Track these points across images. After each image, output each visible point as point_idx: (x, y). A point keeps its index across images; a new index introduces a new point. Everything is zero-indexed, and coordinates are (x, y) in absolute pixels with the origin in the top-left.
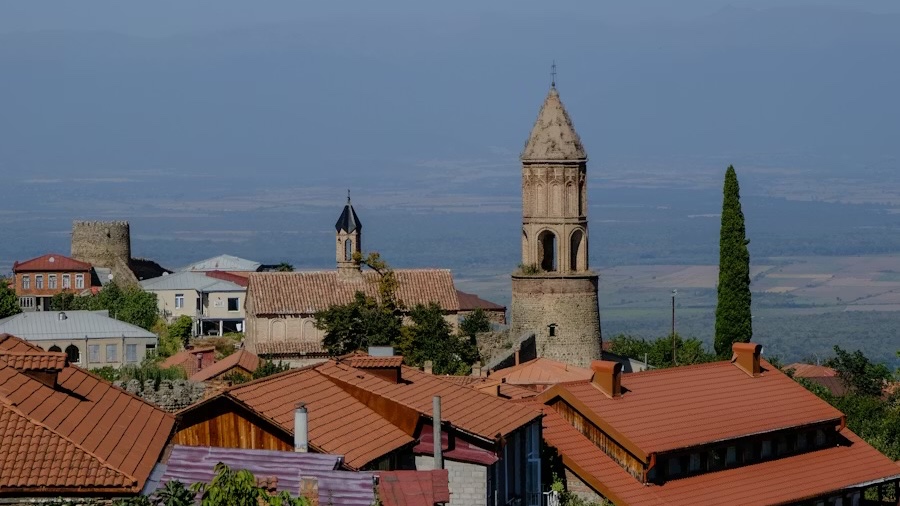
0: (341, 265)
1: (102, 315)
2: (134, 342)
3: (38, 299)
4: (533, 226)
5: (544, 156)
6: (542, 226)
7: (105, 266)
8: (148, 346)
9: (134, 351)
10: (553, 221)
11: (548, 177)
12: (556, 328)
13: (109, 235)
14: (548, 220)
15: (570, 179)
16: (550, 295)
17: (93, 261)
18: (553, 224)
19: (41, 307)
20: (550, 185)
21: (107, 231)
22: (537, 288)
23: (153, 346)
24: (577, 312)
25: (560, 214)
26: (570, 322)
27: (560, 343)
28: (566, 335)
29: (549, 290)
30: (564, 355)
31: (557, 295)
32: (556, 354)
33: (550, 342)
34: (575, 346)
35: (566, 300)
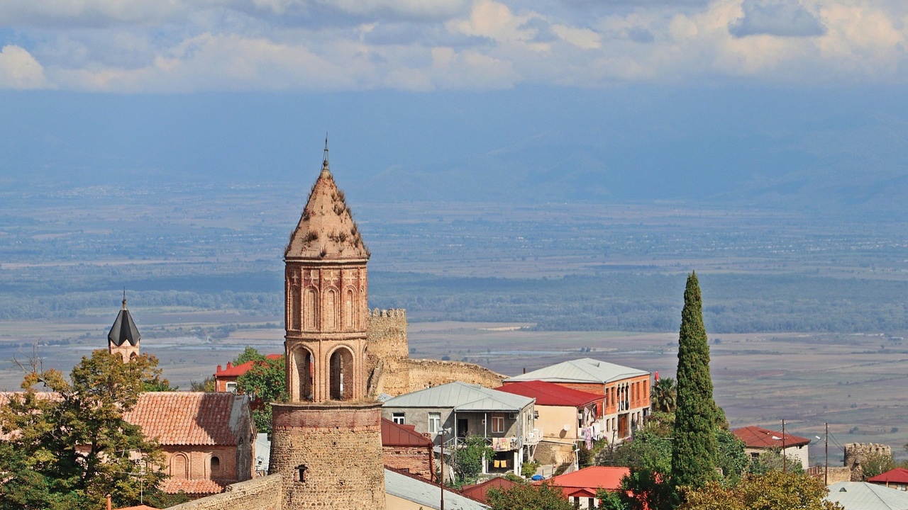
5: (299, 255)
6: (297, 342)
10: (309, 336)
11: (304, 282)
12: (305, 471)
14: (304, 336)
16: (300, 429)
18: (308, 340)
20: (306, 290)
26: (323, 464)
27: (309, 490)
28: (316, 479)
29: (298, 423)
30: (313, 505)
31: (308, 430)
32: (303, 504)
33: (297, 488)
34: (328, 495)
35: (319, 436)
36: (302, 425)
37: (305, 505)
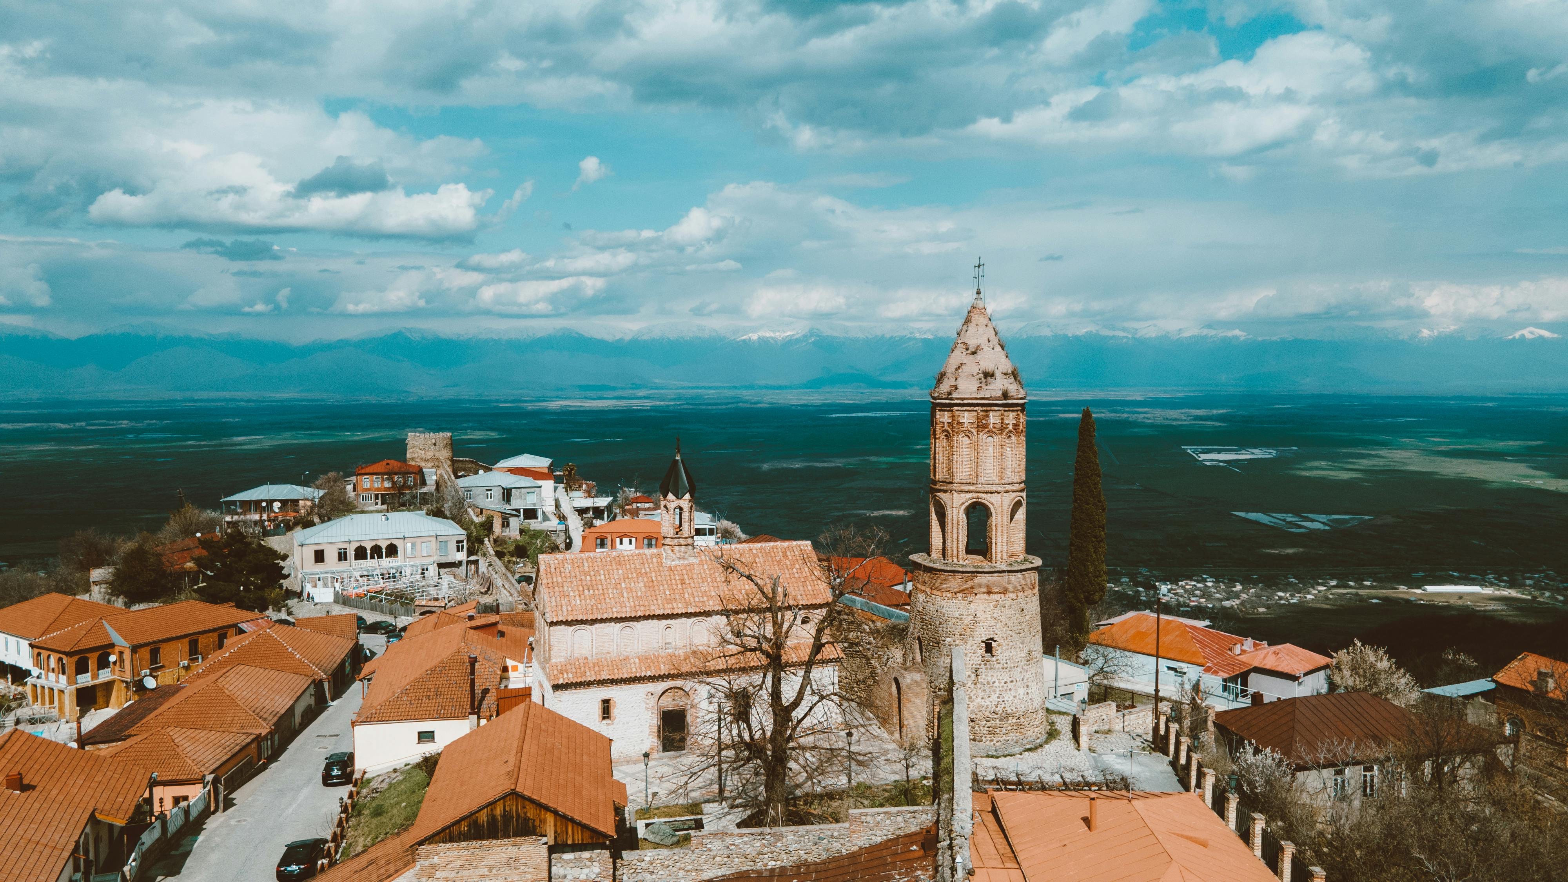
0: (668, 541)
1: (422, 516)
2: (444, 539)
3: (376, 496)
4: (955, 495)
5: (975, 395)
6: (970, 495)
7: (433, 467)
8: (458, 542)
9: (446, 547)
10: (987, 488)
11: (981, 426)
12: (994, 644)
13: (435, 444)
14: (980, 488)
15: (1010, 427)
16: (986, 596)
17: (422, 464)
18: (986, 493)
19: (379, 501)
20: (983, 436)
21: (434, 441)
22: (967, 585)
23: (462, 542)
24: (1021, 619)
25: (994, 478)
26: (1014, 635)
27: (1000, 666)
28: (1007, 653)
29: (985, 590)
30: (1006, 683)
31: (996, 597)
32: (994, 682)
33: (985, 664)
34: (1019, 669)
35: (1008, 603)
36: (989, 592)
37: (997, 684)
